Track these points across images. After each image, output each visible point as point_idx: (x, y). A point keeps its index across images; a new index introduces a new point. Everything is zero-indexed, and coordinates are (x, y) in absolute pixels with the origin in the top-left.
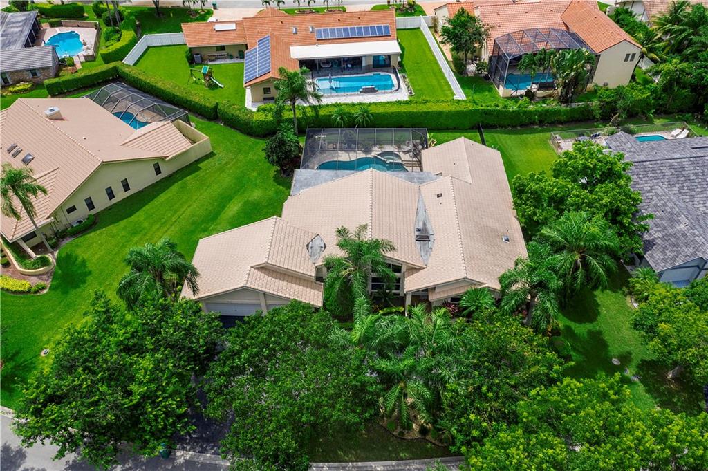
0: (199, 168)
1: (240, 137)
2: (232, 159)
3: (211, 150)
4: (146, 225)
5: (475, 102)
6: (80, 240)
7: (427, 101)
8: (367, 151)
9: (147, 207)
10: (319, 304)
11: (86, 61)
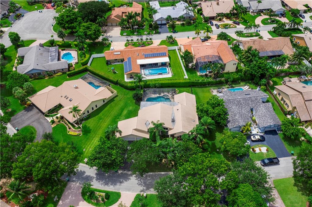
0: (114, 100)
1: (124, 90)
2: (123, 97)
3: (117, 94)
4: (103, 117)
5: (190, 79)
6: (87, 121)
7: (176, 79)
8: (160, 94)
9: (102, 112)
10: (149, 138)
11: (76, 64)
